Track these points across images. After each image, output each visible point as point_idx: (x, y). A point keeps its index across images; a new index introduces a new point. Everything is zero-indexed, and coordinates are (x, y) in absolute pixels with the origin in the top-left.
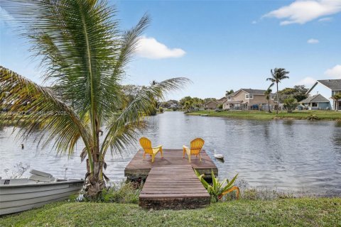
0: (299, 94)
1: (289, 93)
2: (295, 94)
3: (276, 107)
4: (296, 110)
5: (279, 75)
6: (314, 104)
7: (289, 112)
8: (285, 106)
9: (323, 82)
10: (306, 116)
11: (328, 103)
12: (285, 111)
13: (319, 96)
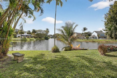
0: (89, 34)
1: (86, 34)
2: (88, 34)
3: (84, 38)
4: (89, 39)
5: (85, 29)
6: (93, 37)
7: (87, 39)
8: (86, 38)
9: (95, 31)
10: (91, 40)
11: (96, 37)
12: (86, 39)
13: (94, 35)
